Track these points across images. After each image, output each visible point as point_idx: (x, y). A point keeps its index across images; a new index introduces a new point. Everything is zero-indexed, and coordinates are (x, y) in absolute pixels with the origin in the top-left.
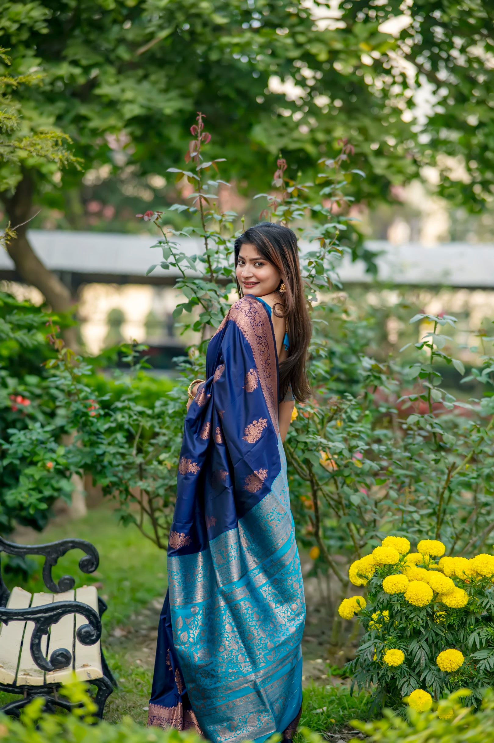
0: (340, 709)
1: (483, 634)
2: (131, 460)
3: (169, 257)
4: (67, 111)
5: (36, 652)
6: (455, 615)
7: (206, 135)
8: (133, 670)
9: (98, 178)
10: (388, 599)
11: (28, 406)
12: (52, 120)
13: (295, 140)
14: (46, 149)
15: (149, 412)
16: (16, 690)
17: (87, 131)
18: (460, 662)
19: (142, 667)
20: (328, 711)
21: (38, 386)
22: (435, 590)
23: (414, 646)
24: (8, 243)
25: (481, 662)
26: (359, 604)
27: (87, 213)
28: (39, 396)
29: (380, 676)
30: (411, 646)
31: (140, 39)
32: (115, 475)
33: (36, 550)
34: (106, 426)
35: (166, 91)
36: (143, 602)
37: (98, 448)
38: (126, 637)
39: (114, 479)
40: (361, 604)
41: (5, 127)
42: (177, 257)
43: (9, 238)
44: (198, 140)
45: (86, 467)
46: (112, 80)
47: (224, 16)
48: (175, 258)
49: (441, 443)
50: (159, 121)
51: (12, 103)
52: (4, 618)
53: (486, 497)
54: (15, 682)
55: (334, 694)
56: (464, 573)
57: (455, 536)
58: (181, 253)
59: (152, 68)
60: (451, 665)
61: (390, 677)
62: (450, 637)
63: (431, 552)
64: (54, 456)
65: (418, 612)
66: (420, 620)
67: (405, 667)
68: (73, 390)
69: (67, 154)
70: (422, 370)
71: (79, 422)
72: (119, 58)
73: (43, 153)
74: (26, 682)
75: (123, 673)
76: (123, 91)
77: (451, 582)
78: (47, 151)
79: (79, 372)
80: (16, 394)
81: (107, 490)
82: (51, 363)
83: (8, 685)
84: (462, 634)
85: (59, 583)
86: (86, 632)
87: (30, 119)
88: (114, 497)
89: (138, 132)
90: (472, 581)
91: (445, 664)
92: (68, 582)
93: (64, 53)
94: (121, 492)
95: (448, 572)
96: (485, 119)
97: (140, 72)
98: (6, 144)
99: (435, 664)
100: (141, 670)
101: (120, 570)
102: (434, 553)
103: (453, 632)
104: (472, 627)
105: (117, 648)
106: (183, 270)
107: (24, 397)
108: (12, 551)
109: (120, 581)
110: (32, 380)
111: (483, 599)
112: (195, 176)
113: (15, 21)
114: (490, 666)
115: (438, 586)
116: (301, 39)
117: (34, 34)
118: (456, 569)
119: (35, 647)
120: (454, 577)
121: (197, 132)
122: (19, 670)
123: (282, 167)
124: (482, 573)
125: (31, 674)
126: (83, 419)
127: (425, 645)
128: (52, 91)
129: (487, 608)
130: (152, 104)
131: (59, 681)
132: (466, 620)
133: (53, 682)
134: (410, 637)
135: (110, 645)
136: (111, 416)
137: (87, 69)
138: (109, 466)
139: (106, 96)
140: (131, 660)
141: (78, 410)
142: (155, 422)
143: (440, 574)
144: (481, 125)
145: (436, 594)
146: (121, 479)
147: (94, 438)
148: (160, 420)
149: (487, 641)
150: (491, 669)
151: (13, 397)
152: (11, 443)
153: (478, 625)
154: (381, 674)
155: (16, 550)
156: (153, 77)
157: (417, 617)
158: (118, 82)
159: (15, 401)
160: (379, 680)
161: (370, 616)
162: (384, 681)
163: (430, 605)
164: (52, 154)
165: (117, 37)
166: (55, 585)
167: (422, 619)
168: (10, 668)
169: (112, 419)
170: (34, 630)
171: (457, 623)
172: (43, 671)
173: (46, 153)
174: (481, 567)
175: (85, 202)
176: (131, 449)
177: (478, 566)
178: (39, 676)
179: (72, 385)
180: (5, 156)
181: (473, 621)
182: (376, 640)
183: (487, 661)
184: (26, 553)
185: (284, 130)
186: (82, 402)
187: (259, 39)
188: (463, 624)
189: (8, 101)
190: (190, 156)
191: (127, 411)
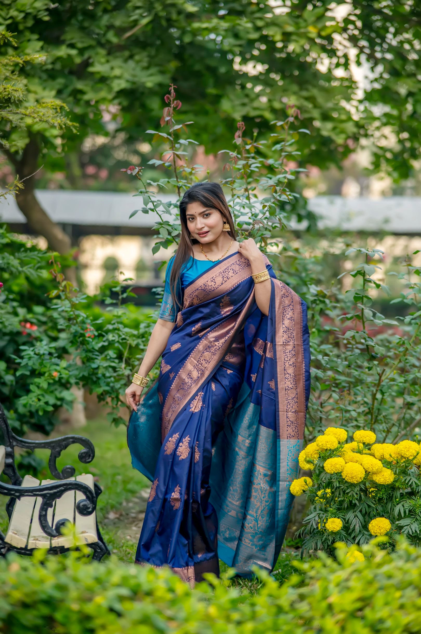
0: (292, 571)
1: (406, 506)
2: (120, 373)
3: (148, 203)
4: (66, 86)
5: (43, 522)
6: (383, 490)
7: (177, 102)
8: (124, 543)
9: (94, 145)
10: (329, 478)
11: (35, 331)
12: (53, 93)
13: (255, 109)
14: (47, 115)
15: (135, 332)
16: (28, 552)
17: (82, 102)
18: (387, 528)
19: (131, 541)
20: (282, 573)
21: (43, 314)
22: (367, 470)
23: (350, 515)
24: (17, 192)
25: (405, 528)
26: (306, 483)
27: (85, 176)
28: (44, 323)
29: (323, 540)
30: (348, 515)
31: (126, 25)
32: (108, 385)
33: (43, 445)
34: (100, 345)
35: (147, 68)
36: (133, 492)
37: (94, 363)
38: (118, 518)
39: (107, 388)
40: (308, 483)
41: (13, 98)
42: (155, 204)
43: (17, 188)
44: (171, 107)
45: (83, 378)
46: (103, 60)
47: (194, 5)
48: (153, 204)
49: (373, 354)
50: (143, 93)
51: (19, 79)
52: (17, 494)
53: (411, 397)
54: (27, 546)
55: (288, 559)
56: (391, 456)
57: (386, 430)
58: (158, 201)
59: (136, 50)
60: (380, 530)
61: (331, 541)
62: (380, 508)
63: (364, 439)
64: (58, 368)
65: (353, 488)
66: (355, 495)
67: (344, 533)
68: (72, 315)
69: (64, 119)
70: (356, 294)
71: (77, 342)
72: (109, 42)
73: (45, 119)
74: (36, 545)
75: (115, 545)
76: (112, 68)
77: (379, 464)
78: (48, 117)
79: (77, 300)
80: (26, 321)
81: (101, 397)
82: (54, 293)
83: (21, 549)
84: (389, 505)
85: (62, 472)
86: (84, 505)
87: (35, 93)
88: (107, 403)
89: (125, 103)
90: (397, 462)
91: (376, 529)
92: (70, 470)
93: (63, 38)
94: (113, 399)
95: (378, 456)
96: (414, 90)
97: (127, 53)
98: (15, 112)
99: (368, 530)
100: (130, 543)
101: (113, 467)
102: (367, 441)
103: (382, 504)
104: (397, 500)
105: (110, 527)
106: (160, 214)
107: (32, 324)
108: (24, 445)
109: (114, 475)
110: (39, 309)
111: (407, 477)
112: (169, 137)
113: (21, 12)
114: (412, 531)
115: (369, 466)
116: (260, 23)
117: (38, 21)
118: (384, 453)
119: (43, 518)
120: (382, 459)
121: (170, 100)
122: (30, 537)
123: (241, 128)
124: (405, 456)
125: (39, 539)
126: (81, 339)
127: (359, 515)
128: (53, 69)
129: (409, 484)
130: (136, 79)
131: (62, 545)
132: (393, 494)
133: (57, 546)
134: (347, 509)
135: (105, 525)
136: (103, 336)
137: (81, 51)
138: (103, 378)
139: (98, 73)
140: (122, 536)
141: (76, 332)
142: (140, 341)
143: (371, 458)
144: (410, 94)
145: (367, 473)
146: (112, 388)
147: (90, 355)
148: (144, 339)
149: (410, 511)
150: (413, 533)
151: (23, 323)
152: (22, 358)
153: (403, 498)
154: (323, 539)
155: (27, 445)
156: (137, 58)
157: (352, 492)
158: (108, 61)
159: (25, 327)
160: (322, 543)
161: (316, 493)
162: (326, 545)
163: (362, 482)
164: (53, 119)
165: (107, 24)
166: (59, 473)
167: (357, 494)
168: (22, 535)
169: (105, 339)
170: (42, 504)
171: (385, 497)
172: (49, 537)
173: (47, 119)
174: (404, 451)
175: (83, 166)
176: (120, 364)
177: (402, 450)
178: (46, 541)
179: (71, 311)
180: (14, 122)
181: (398, 495)
182: (320, 512)
183: (410, 527)
184: (35, 447)
185: (246, 100)
186: (80, 325)
187: (225, 25)
188: (390, 498)
189: (16, 76)
190: (165, 120)
191: (117, 331)
